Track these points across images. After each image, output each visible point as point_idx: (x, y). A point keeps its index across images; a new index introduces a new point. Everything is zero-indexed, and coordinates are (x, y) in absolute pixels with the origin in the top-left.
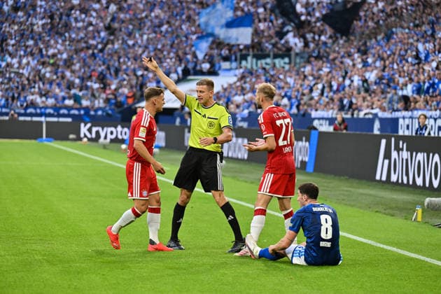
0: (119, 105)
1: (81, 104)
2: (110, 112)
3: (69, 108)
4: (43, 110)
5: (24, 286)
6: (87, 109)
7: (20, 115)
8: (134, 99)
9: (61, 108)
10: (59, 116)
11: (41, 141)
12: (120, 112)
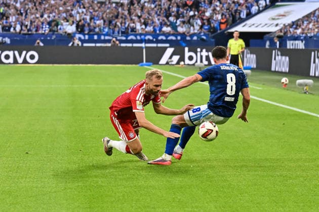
0: (213, 30)
1: (177, 31)
2: (204, 37)
3: (167, 35)
4: (143, 37)
5: (132, 200)
6: (183, 35)
7: (121, 41)
8: (227, 25)
9: (159, 35)
10: (158, 42)
11: (142, 65)
12: (213, 37)
